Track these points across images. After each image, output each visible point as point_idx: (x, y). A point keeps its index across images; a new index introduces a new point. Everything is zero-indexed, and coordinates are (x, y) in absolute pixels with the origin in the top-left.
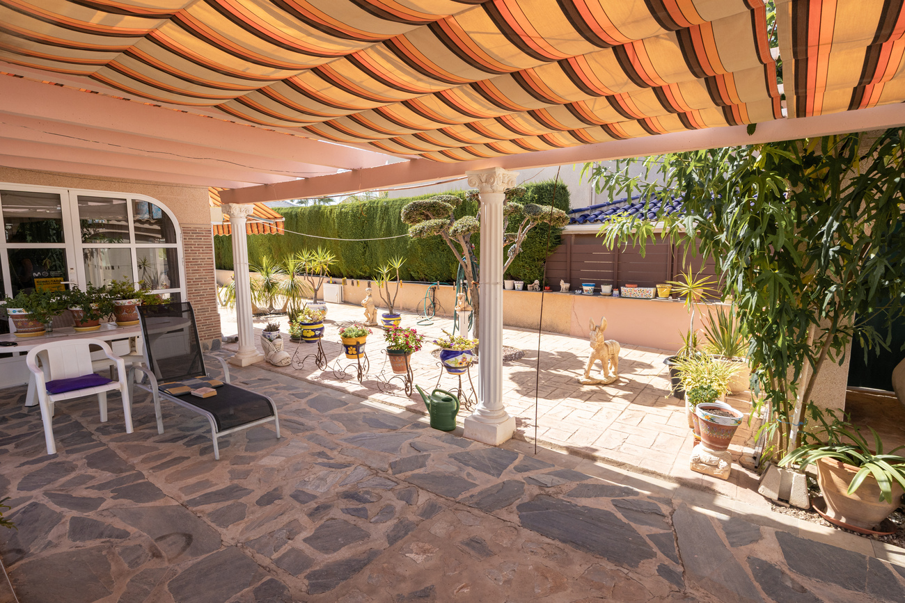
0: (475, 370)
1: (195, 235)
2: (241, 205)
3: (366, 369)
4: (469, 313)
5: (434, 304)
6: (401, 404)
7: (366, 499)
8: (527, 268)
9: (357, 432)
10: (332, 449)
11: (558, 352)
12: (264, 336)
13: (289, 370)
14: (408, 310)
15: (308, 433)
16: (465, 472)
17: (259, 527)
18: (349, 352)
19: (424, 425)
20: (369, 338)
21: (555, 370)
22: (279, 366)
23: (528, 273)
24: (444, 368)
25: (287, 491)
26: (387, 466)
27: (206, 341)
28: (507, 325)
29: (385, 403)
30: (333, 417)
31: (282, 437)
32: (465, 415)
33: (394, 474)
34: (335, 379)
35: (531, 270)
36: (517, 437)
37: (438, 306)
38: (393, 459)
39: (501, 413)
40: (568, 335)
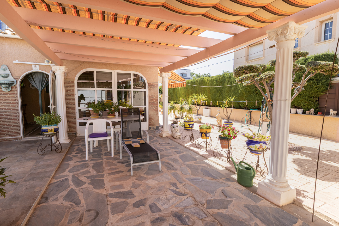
0: (268, 154)
1: (152, 86)
2: (166, 73)
3: (211, 145)
4: (268, 123)
5: (250, 119)
6: (223, 165)
7: (185, 222)
8: (306, 102)
9: (196, 176)
10: (180, 183)
11: (327, 150)
12: (172, 126)
13: (179, 141)
14: (237, 121)
15: (173, 171)
16: (254, 222)
17: (126, 220)
18: (202, 136)
19: (233, 180)
20: (212, 130)
21: (326, 161)
22: (176, 139)
23: (307, 104)
24: (248, 150)
25: (149, 202)
26: (205, 202)
27: (154, 126)
28: (291, 132)
29: (215, 163)
30: (188, 166)
31: (162, 171)
32: (260, 179)
33: (207, 208)
34: (196, 147)
35: (309, 103)
36: (296, 203)
37: (252, 120)
38: (210, 198)
39: (285, 185)
40: (335, 141)
